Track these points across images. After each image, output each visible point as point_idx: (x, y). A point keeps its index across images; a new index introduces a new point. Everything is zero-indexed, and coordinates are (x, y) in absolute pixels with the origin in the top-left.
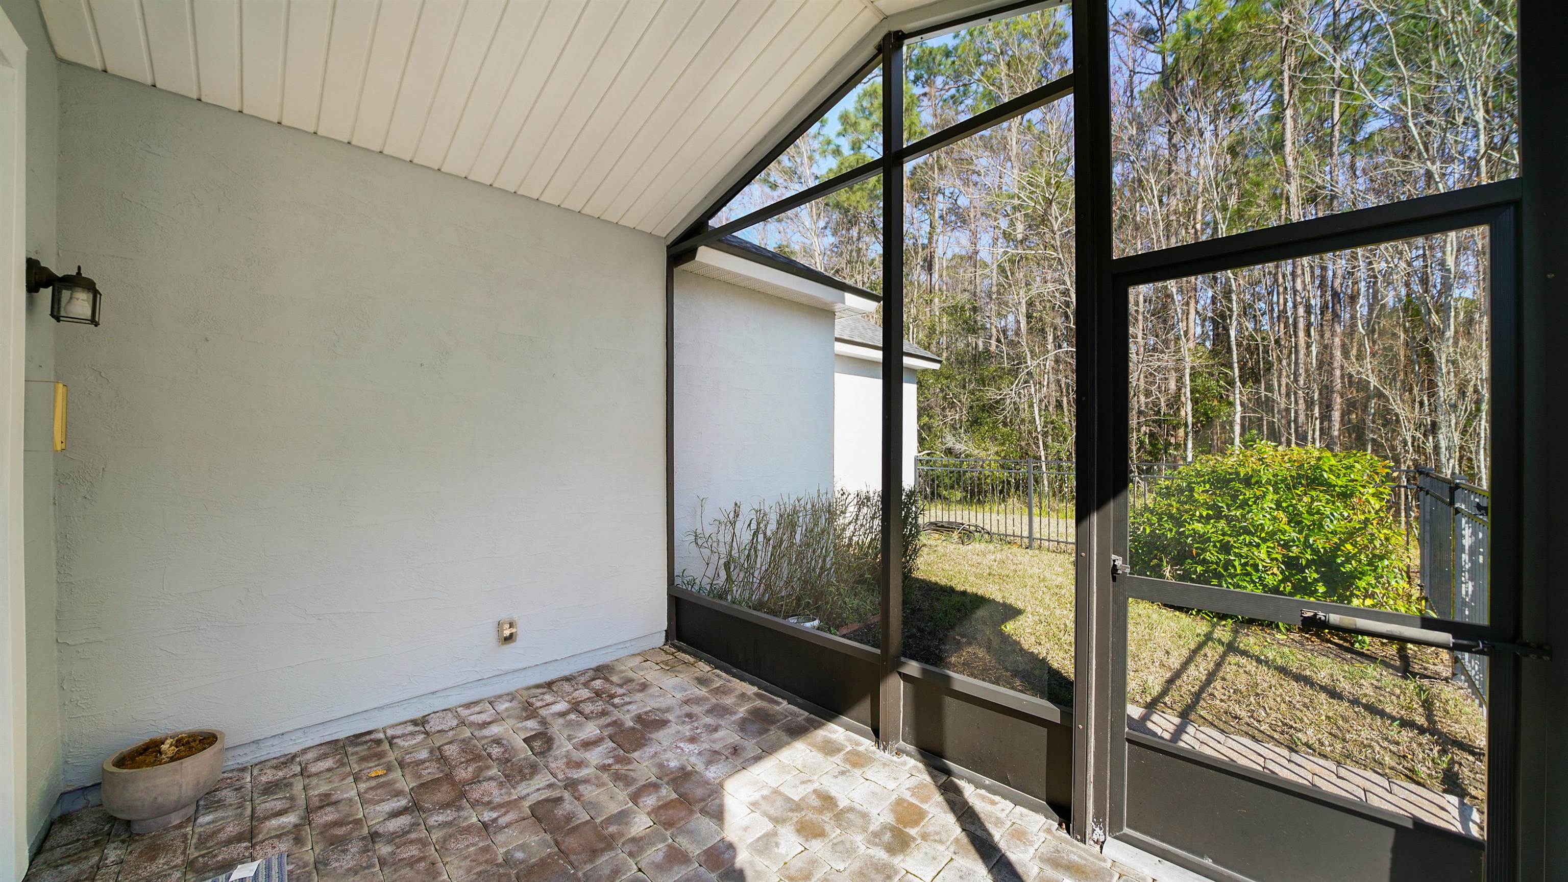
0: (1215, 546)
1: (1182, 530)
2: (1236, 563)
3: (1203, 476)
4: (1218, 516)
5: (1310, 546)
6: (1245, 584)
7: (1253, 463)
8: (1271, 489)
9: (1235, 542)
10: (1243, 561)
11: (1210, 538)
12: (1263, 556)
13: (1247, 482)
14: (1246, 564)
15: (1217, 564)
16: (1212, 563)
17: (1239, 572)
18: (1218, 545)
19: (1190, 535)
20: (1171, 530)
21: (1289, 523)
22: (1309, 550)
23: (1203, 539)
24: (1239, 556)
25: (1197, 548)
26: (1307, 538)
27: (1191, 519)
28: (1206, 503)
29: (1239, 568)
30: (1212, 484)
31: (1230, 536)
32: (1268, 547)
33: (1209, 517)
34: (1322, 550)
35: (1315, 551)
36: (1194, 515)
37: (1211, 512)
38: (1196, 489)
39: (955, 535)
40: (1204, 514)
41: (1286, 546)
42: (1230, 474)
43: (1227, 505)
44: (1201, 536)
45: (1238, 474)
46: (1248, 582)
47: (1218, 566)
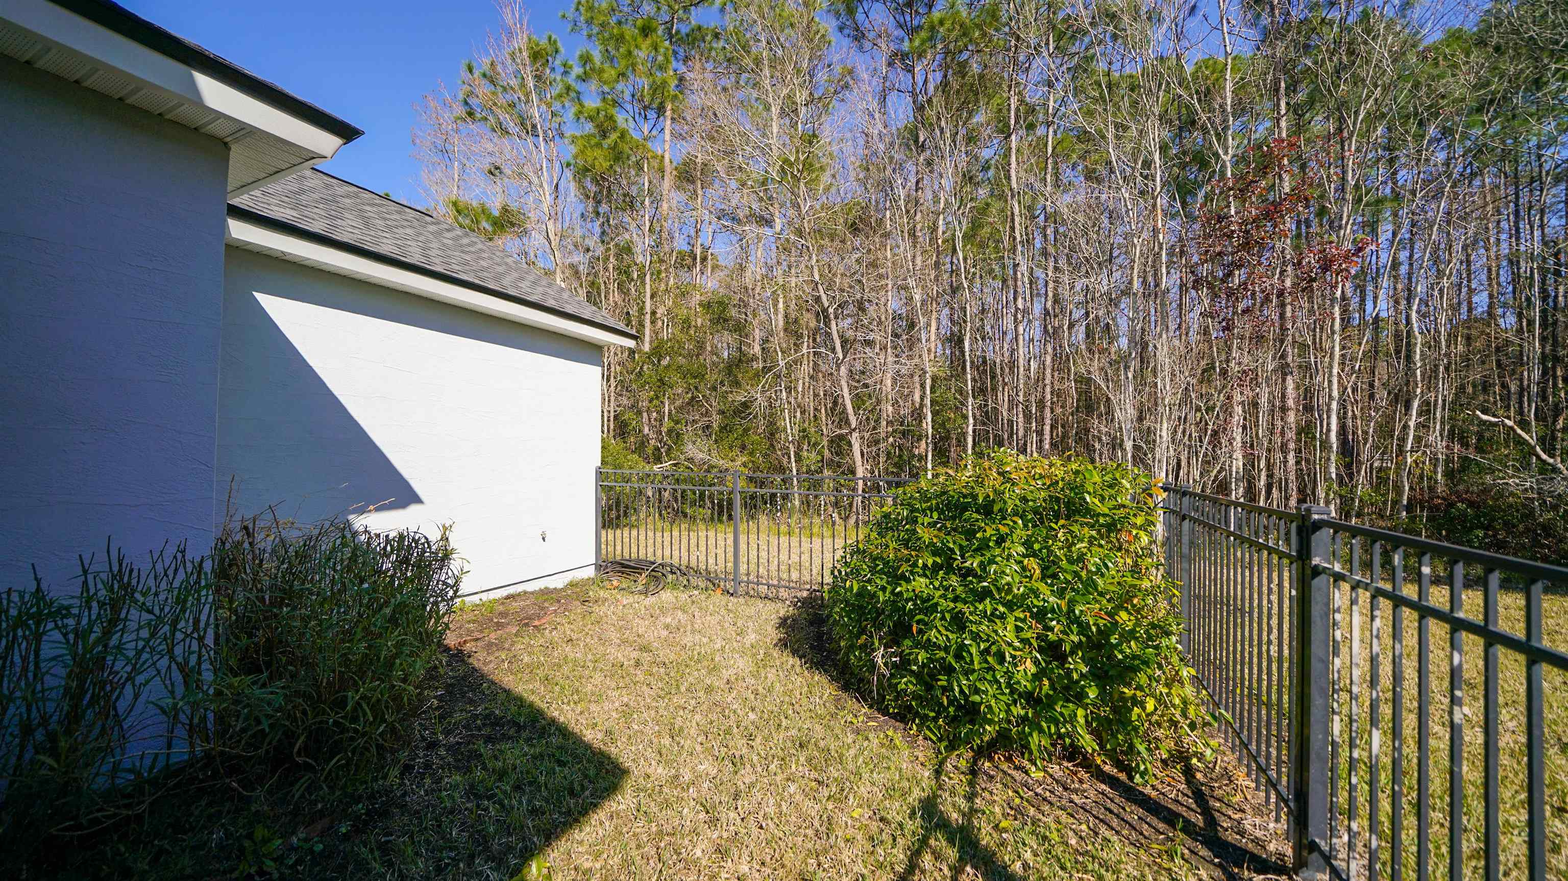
0: (943, 618)
1: (899, 589)
2: (973, 650)
3: (930, 499)
4: (948, 566)
5: (1077, 621)
7: (993, 479)
8: (1020, 522)
9: (971, 613)
10: (982, 645)
11: (937, 604)
12: (1010, 636)
13: (987, 510)
14: (987, 651)
15: (946, 649)
16: (939, 648)
17: (976, 664)
18: (948, 616)
19: (910, 599)
20: (884, 589)
21: (1043, 578)
22: (1074, 627)
23: (927, 606)
24: (976, 637)
25: (918, 622)
26: (1072, 603)
27: (912, 573)
28: (932, 544)
29: (976, 658)
30: (941, 512)
31: (965, 602)
32: (1017, 619)
33: (936, 568)
34: (1094, 629)
35: (1083, 628)
36: (915, 565)
37: (938, 560)
38: (920, 521)
39: (642, 579)
40: (930, 562)
41: (1040, 615)
42: (965, 497)
43: (961, 547)
44: (924, 601)
45: (975, 497)
46: (990, 682)
47: (948, 653)
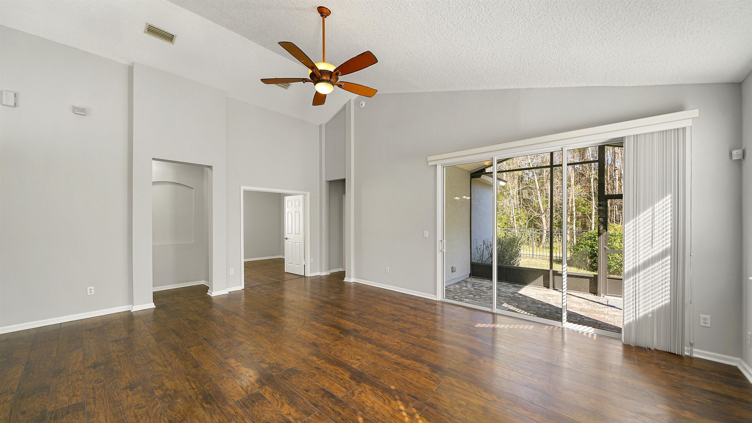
6: (612, 263)
10: (612, 257)
17: (611, 259)
29: (611, 258)
